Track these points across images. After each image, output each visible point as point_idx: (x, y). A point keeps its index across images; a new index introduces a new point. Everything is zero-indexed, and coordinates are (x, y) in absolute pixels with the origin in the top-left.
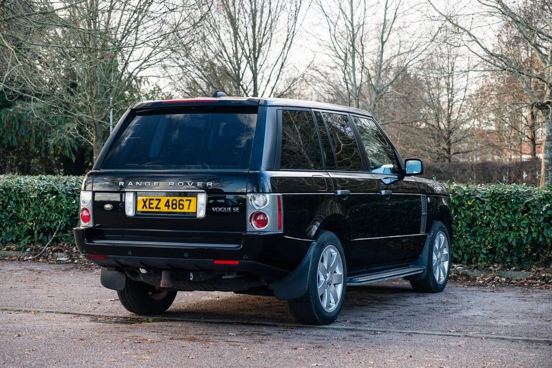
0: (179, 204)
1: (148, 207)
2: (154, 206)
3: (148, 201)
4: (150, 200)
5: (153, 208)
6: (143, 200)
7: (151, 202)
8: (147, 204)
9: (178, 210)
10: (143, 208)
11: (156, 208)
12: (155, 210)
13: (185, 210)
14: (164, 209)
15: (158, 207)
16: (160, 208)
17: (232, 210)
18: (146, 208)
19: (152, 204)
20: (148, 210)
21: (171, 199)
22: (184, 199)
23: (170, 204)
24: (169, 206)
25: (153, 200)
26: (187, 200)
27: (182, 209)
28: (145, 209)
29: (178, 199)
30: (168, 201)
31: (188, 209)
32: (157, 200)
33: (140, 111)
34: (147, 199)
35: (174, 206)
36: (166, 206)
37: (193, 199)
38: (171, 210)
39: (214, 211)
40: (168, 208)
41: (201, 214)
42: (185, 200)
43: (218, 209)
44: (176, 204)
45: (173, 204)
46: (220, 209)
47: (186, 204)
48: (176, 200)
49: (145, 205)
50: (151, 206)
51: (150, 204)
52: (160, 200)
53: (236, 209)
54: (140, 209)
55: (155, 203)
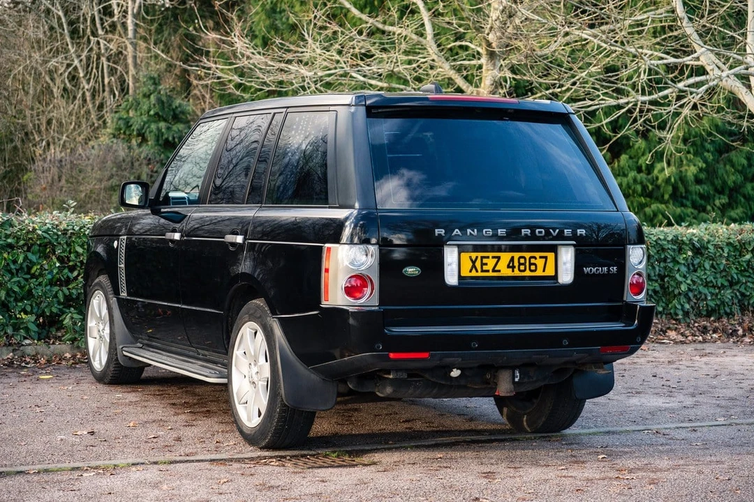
0: (531, 264)
1: (479, 269)
2: (490, 267)
3: (479, 259)
4: (482, 258)
5: (488, 271)
6: (470, 257)
7: (485, 261)
8: (478, 264)
9: (528, 273)
10: (471, 271)
11: (494, 271)
12: (491, 274)
13: (539, 273)
14: (506, 272)
15: (496, 269)
16: (499, 271)
17: (609, 270)
18: (477, 271)
19: (486, 264)
20: (480, 274)
21: (517, 255)
22: (537, 255)
23: (516, 264)
24: (513, 267)
25: (488, 257)
26: (541, 257)
27: (535, 270)
28: (474, 274)
29: (527, 255)
30: (512, 259)
31: (544, 271)
32: (493, 257)
33: (380, 111)
34: (477, 257)
35: (522, 268)
36: (508, 267)
37: (551, 256)
38: (517, 273)
39: (586, 273)
40: (513, 271)
41: (566, 276)
42: (538, 257)
43: (591, 270)
44: (524, 264)
45: (520, 264)
46: (594, 270)
47: (540, 263)
48: (524, 258)
49: (474, 266)
50: (485, 268)
51: (483, 264)
52: (499, 258)
53: (614, 269)
54: (465, 273)
55: (491, 263)
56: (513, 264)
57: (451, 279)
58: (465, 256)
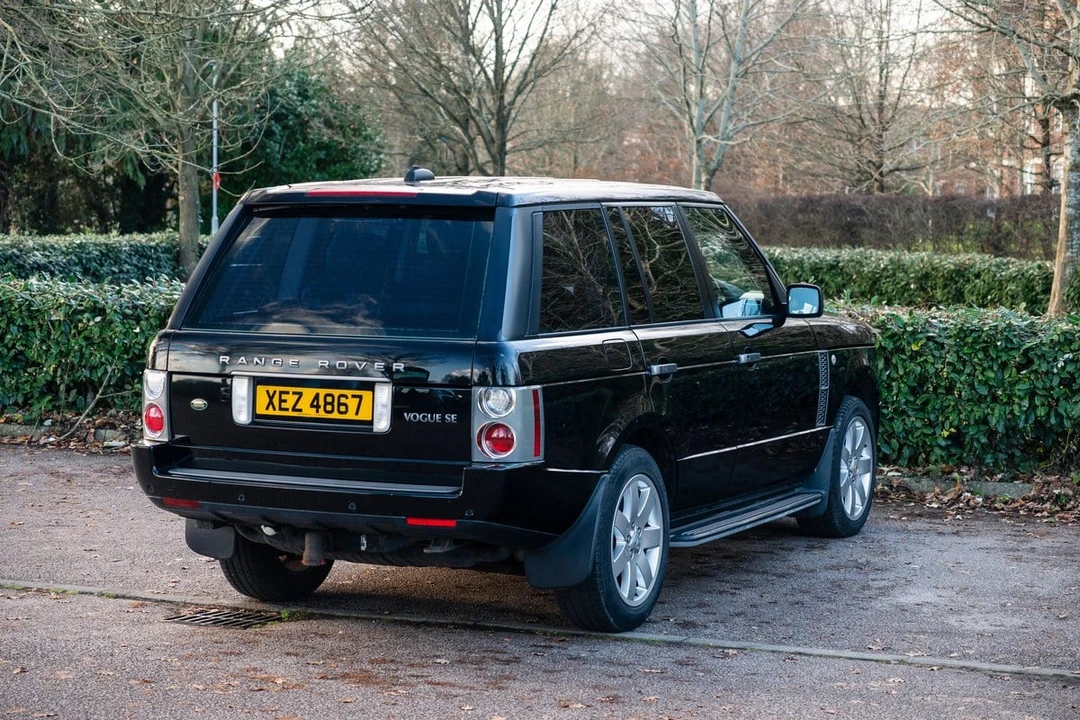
0: (340, 404)
1: (277, 407)
2: (289, 405)
3: (277, 396)
4: (281, 393)
5: (287, 410)
6: (268, 392)
7: (284, 397)
8: (276, 400)
9: (335, 415)
10: (267, 408)
11: (294, 409)
12: (290, 413)
13: (351, 416)
14: (310, 412)
15: (297, 407)
16: (300, 410)
17: (443, 418)
18: (274, 409)
19: (285, 401)
20: (278, 413)
21: (323, 392)
22: (349, 392)
23: (322, 403)
24: (318, 407)
25: (288, 393)
26: (353, 396)
27: (345, 413)
28: (271, 412)
29: (336, 393)
30: (317, 397)
31: (357, 413)
32: (294, 393)
34: (275, 392)
35: (329, 408)
36: (312, 406)
37: (367, 395)
38: (322, 414)
39: (407, 419)
40: (317, 411)
41: (382, 424)
42: (350, 396)
43: (415, 417)
44: (332, 404)
45: (326, 403)
46: (419, 417)
47: (352, 403)
48: (333, 396)
49: (271, 402)
50: (284, 405)
51: (282, 401)
52: (300, 395)
53: (452, 418)
54: (261, 410)
55: (291, 399)
56: (318, 403)
57: (242, 416)
58: (261, 390)
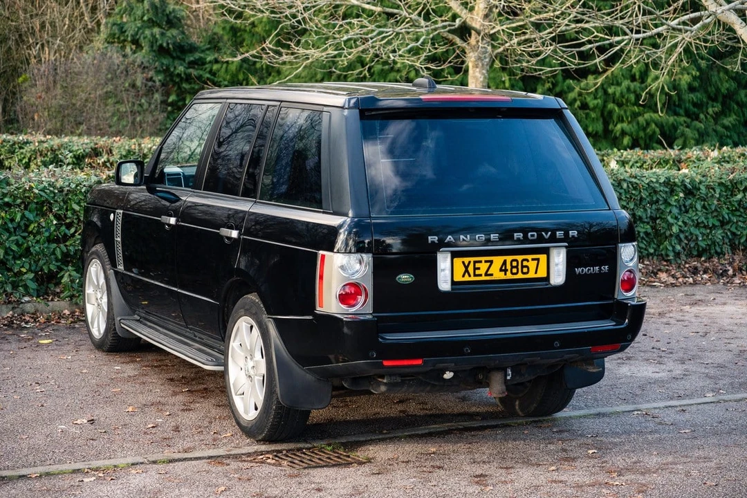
0: (523, 267)
1: (472, 274)
2: (482, 271)
3: (472, 264)
4: (475, 262)
5: (481, 275)
6: (463, 263)
7: (478, 265)
8: (471, 269)
9: (520, 276)
10: (463, 276)
11: (486, 274)
12: (484, 278)
13: (531, 275)
14: (499, 275)
15: (489, 273)
16: (492, 275)
17: (600, 269)
18: (470, 276)
19: (479, 269)
20: (473, 278)
21: (509, 258)
22: (529, 257)
23: (509, 267)
24: (506, 271)
26: (533, 260)
27: (527, 273)
28: (467, 278)
29: (520, 258)
30: (505, 263)
31: (536, 273)
32: (486, 262)
34: (470, 262)
35: (515, 270)
36: (501, 270)
37: (543, 258)
38: (509, 276)
39: (577, 273)
40: (505, 274)
41: (558, 277)
42: (530, 260)
43: (583, 270)
44: (517, 267)
45: (512, 267)
46: (586, 270)
47: (532, 265)
48: (516, 260)
49: (467, 271)
50: (478, 272)
51: (475, 269)
52: (491, 262)
53: (605, 268)
54: (458, 278)
55: (483, 267)
56: (506, 267)
57: (444, 285)
58: (458, 261)
